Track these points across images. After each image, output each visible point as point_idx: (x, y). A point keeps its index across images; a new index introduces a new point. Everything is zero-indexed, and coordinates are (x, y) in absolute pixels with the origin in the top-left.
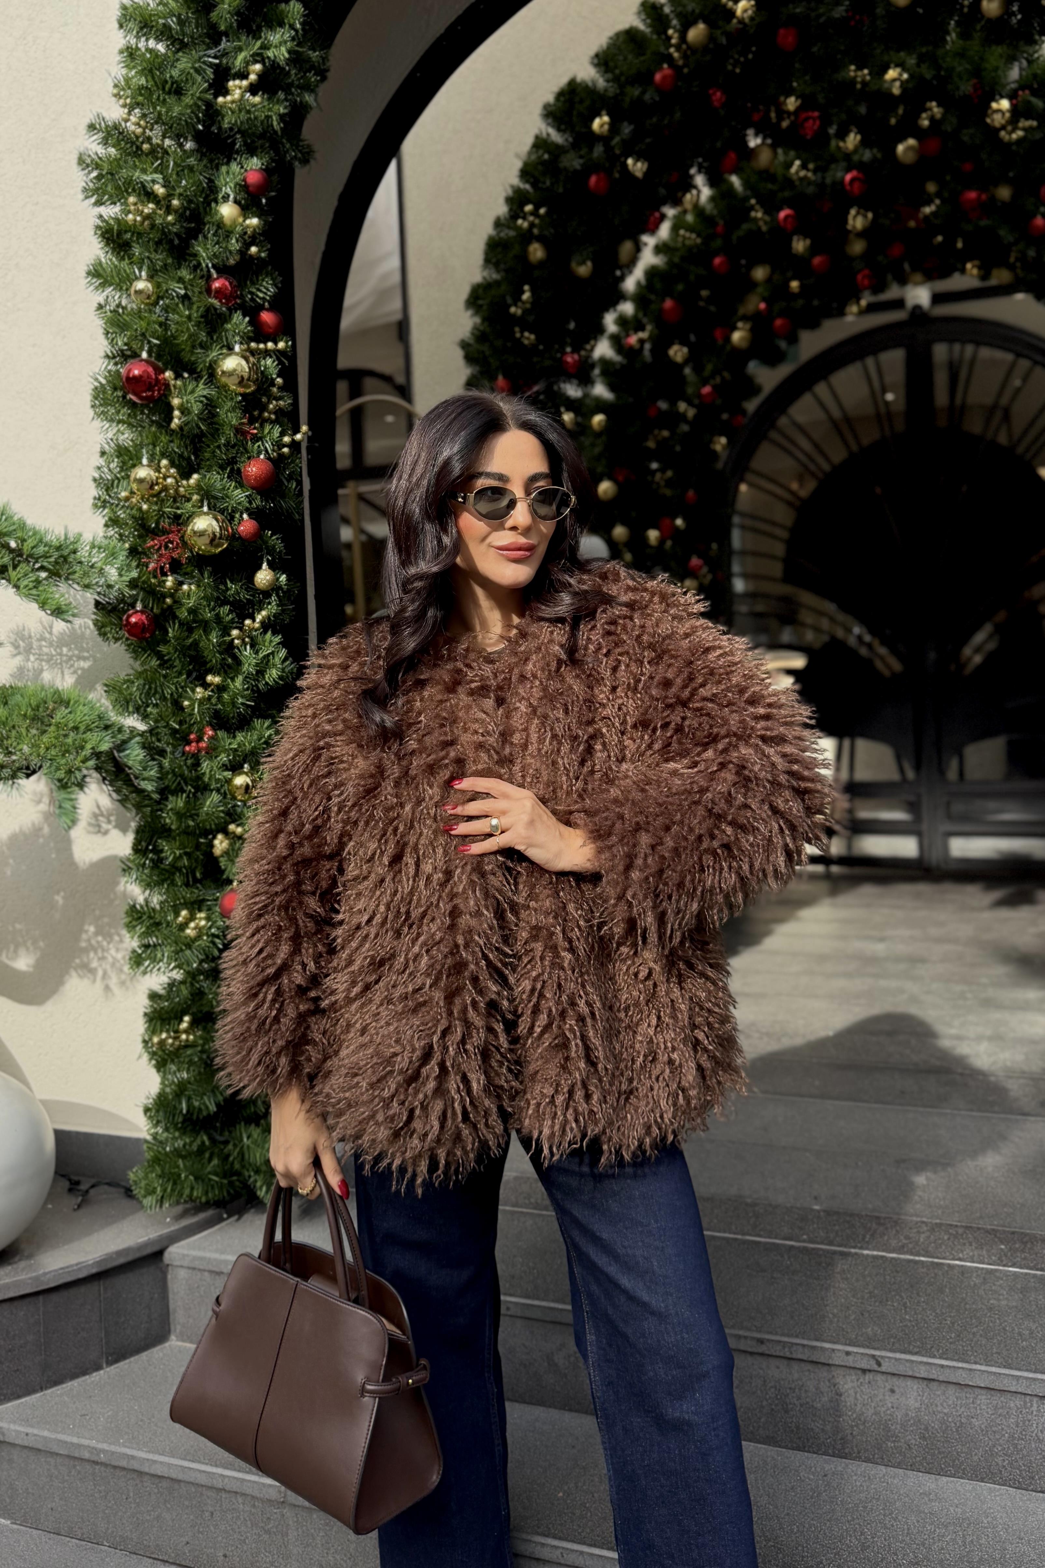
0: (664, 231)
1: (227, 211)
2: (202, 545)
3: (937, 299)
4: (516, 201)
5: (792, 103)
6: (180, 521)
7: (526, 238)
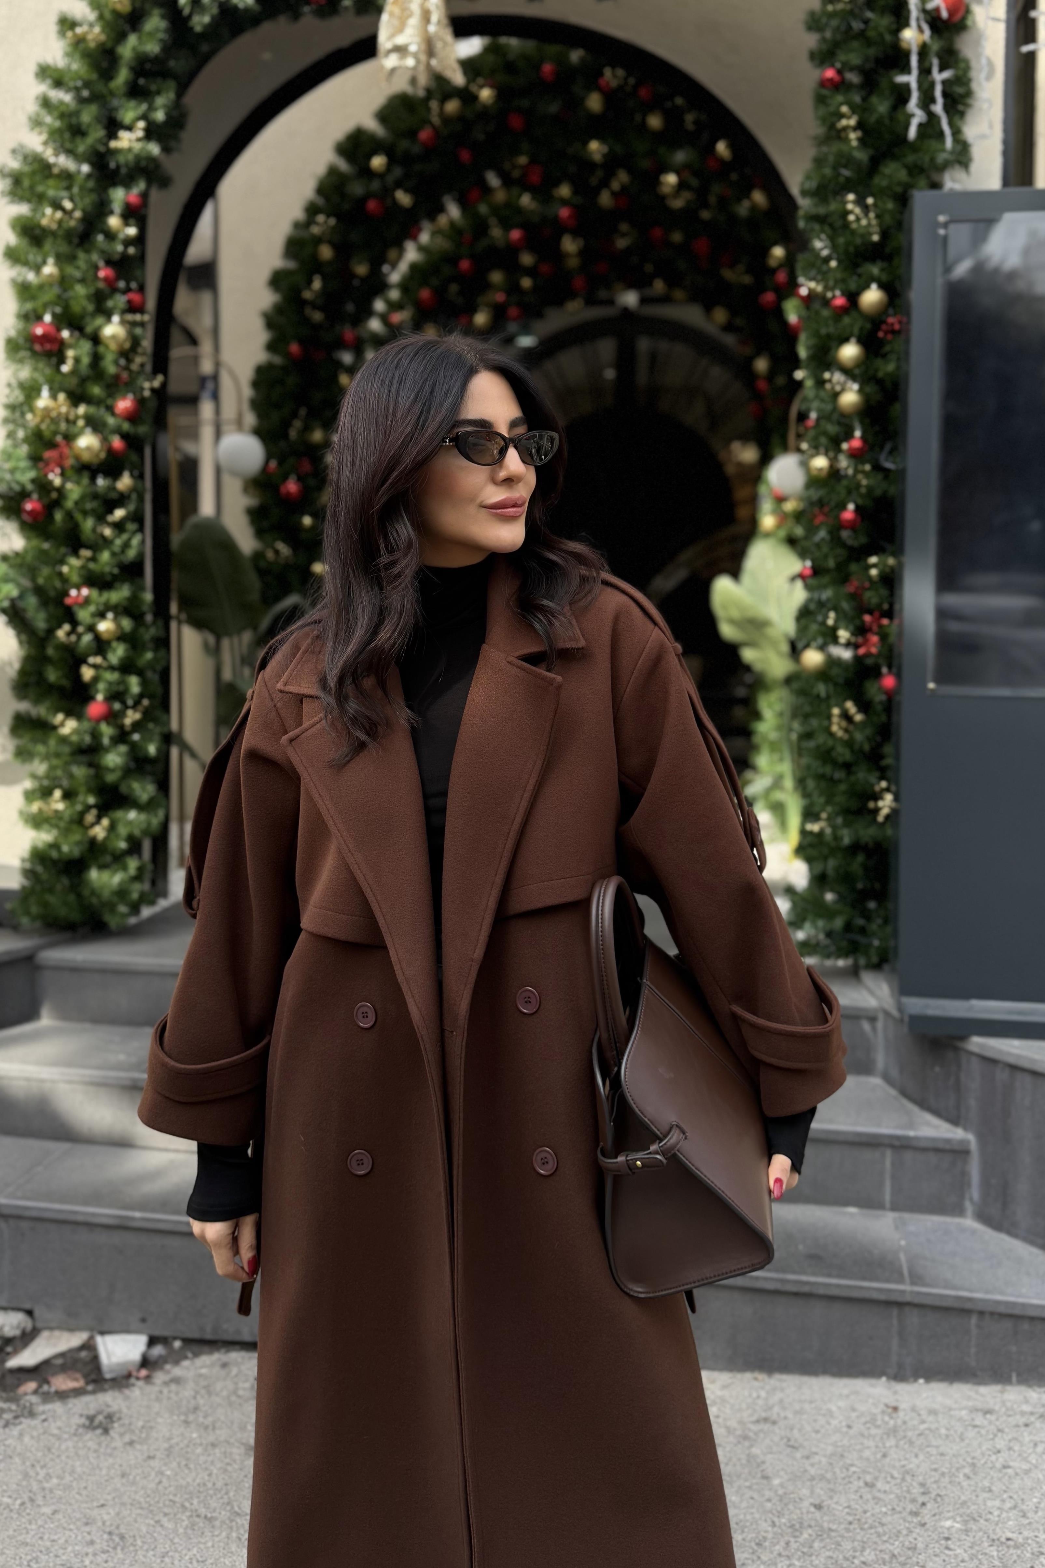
0: (424, 237)
1: (114, 222)
2: (86, 457)
3: (643, 301)
4: (312, 210)
5: (523, 160)
6: (70, 438)
7: (317, 241)
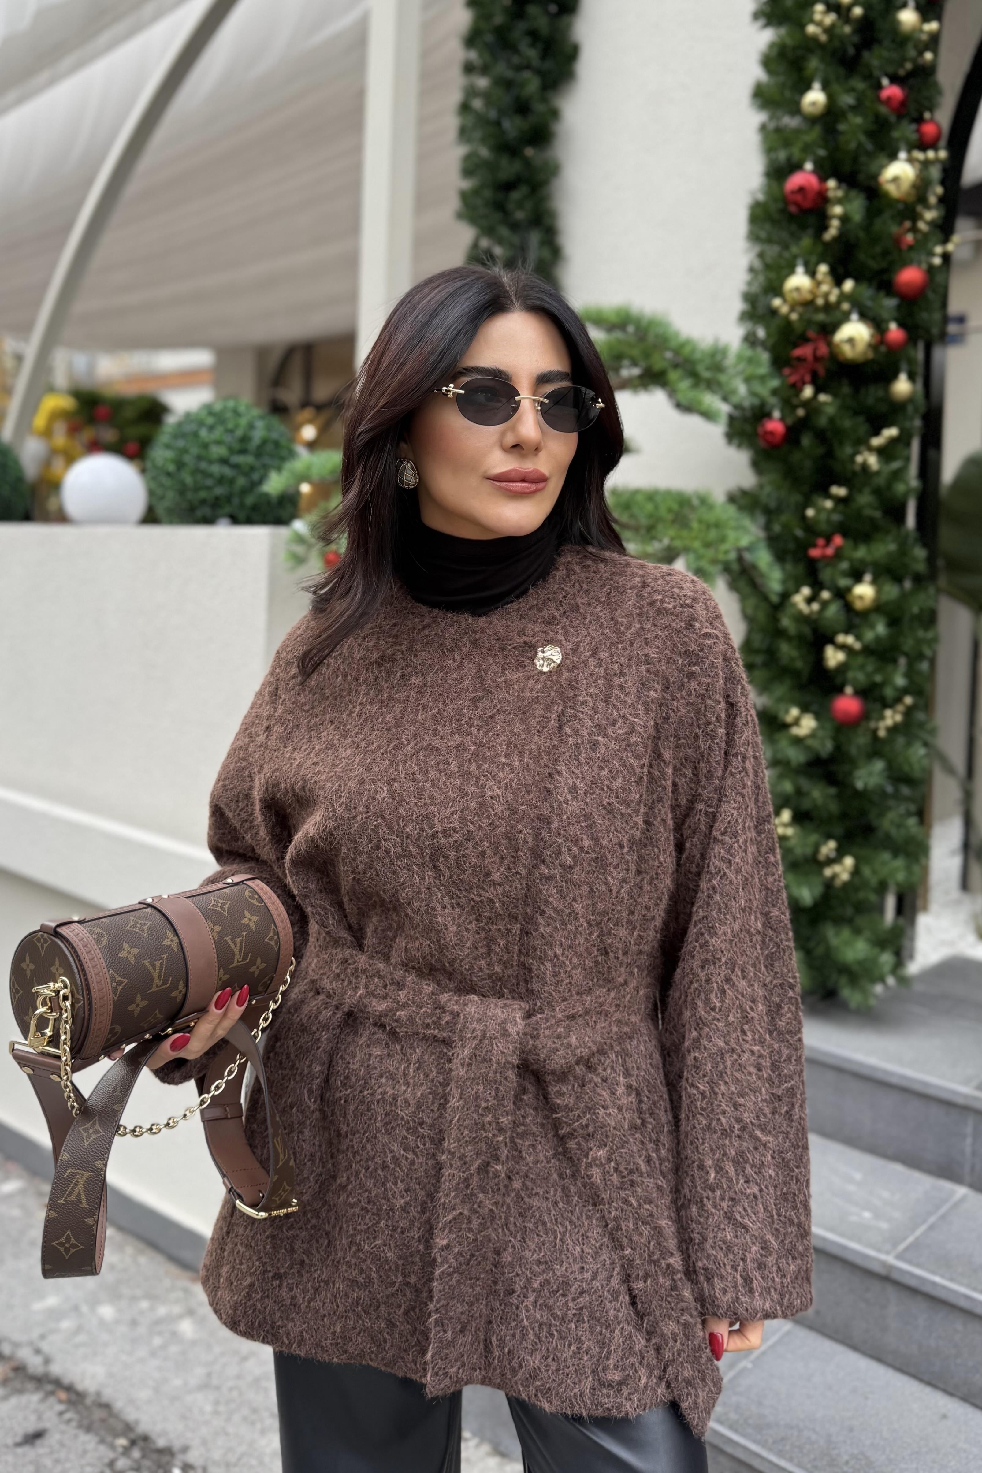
1: (907, 17)
2: (851, 354)
6: (828, 330)
